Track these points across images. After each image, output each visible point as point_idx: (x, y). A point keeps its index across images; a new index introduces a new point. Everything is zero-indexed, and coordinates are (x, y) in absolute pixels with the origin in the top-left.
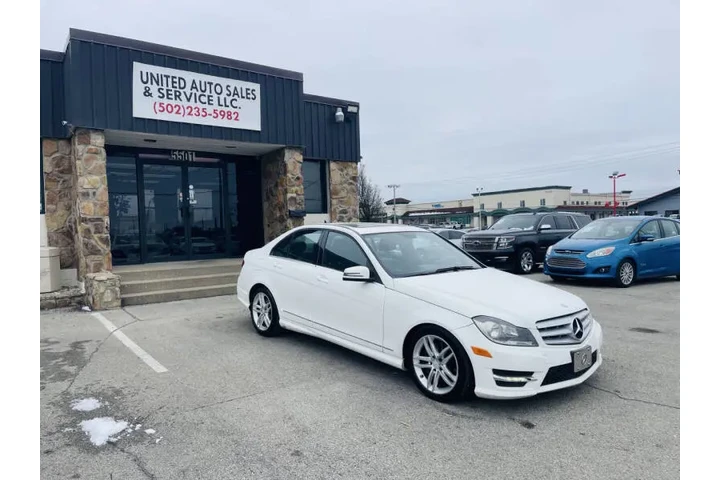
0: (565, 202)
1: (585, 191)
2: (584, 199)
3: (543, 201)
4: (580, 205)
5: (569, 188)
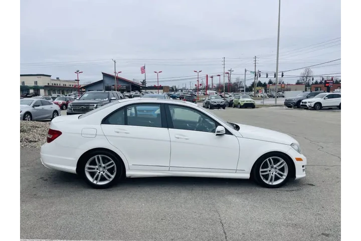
0: (48, 84)
1: (58, 78)
2: (58, 83)
3: (36, 83)
4: (56, 85)
5: (50, 76)
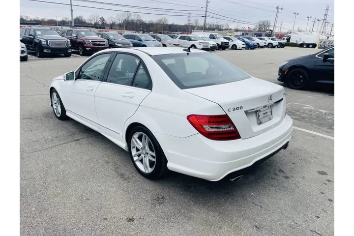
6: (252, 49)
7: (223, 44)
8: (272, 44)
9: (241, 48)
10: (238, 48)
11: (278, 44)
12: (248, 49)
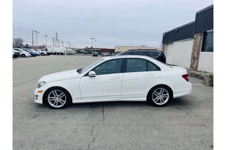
6: (34, 56)
7: (16, 54)
8: (43, 53)
9: (28, 56)
10: (26, 56)
11: (46, 53)
12: (32, 57)
